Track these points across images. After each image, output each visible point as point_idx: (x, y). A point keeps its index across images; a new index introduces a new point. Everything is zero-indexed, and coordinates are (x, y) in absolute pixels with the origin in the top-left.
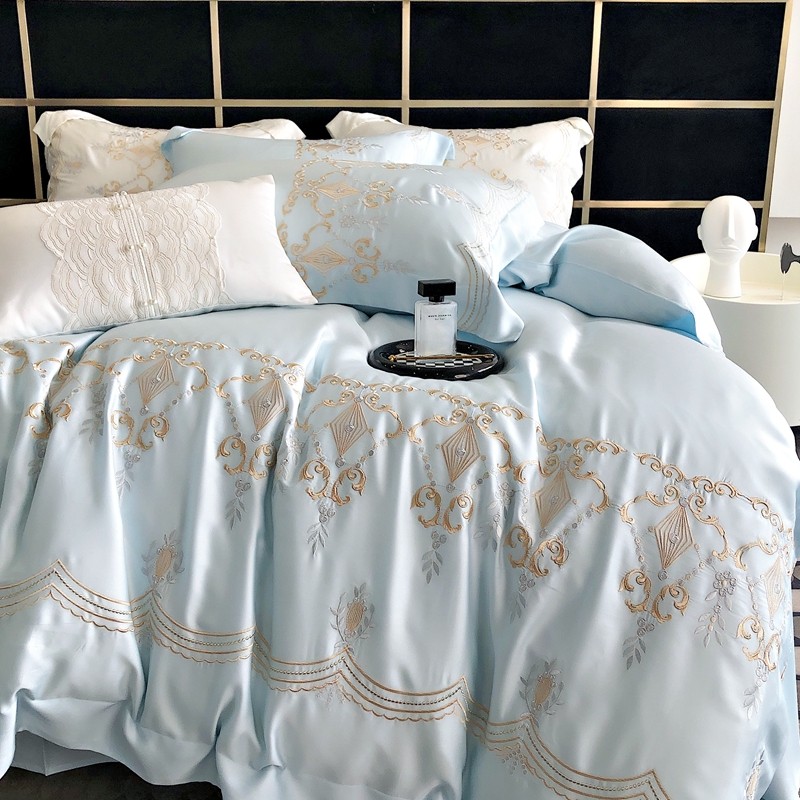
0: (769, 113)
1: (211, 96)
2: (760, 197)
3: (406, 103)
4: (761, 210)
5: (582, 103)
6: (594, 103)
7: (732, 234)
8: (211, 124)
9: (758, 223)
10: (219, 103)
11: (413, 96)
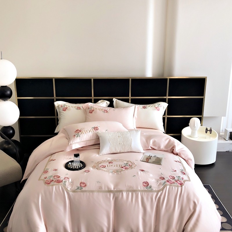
0: (203, 99)
1: (91, 96)
2: (201, 115)
3: (130, 97)
4: (201, 117)
5: (165, 97)
6: (167, 97)
7: (196, 126)
8: (91, 102)
9: (201, 123)
10: (93, 98)
11: (131, 96)
